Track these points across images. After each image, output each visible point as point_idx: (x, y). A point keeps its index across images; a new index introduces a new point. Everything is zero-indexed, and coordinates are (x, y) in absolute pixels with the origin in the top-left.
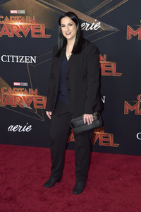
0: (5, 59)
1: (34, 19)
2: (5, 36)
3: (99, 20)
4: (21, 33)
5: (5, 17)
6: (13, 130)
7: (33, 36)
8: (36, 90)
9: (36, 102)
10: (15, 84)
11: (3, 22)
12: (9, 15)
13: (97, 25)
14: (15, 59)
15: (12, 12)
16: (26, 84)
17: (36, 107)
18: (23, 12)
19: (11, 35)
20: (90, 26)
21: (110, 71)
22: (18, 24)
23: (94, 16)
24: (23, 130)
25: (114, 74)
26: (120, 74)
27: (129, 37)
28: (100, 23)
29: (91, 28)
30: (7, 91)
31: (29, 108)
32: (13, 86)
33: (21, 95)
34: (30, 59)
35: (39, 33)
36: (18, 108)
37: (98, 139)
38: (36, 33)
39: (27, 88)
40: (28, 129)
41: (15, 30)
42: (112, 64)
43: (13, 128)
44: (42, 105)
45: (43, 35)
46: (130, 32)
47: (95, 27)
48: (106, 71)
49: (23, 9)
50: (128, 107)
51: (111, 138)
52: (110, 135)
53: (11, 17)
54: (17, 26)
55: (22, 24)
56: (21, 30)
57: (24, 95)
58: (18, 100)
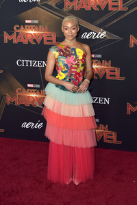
0: (20, 63)
1: (46, 28)
2: (20, 43)
3: (105, 29)
4: (35, 40)
5: (20, 26)
7: (45, 43)
10: (29, 85)
11: (19, 31)
12: (24, 24)
14: (29, 63)
15: (27, 21)
16: (38, 86)
18: (36, 22)
19: (26, 42)
20: (96, 35)
21: (114, 76)
22: (32, 32)
24: (35, 127)
25: (118, 78)
26: (123, 79)
27: (132, 45)
28: (105, 32)
30: (21, 91)
31: (41, 107)
32: (27, 88)
33: (34, 96)
34: (42, 63)
35: (51, 41)
36: (31, 107)
37: (103, 136)
38: (48, 41)
39: (39, 89)
40: (39, 126)
41: (29, 37)
42: (116, 69)
43: (26, 125)
45: (55, 43)
46: (133, 41)
47: (101, 36)
48: (111, 76)
49: (36, 19)
50: (130, 108)
51: (114, 136)
52: (113, 133)
53: (26, 26)
54: (31, 34)
55: (35, 32)
56: (34, 37)
57: (37, 96)
58: (31, 100)
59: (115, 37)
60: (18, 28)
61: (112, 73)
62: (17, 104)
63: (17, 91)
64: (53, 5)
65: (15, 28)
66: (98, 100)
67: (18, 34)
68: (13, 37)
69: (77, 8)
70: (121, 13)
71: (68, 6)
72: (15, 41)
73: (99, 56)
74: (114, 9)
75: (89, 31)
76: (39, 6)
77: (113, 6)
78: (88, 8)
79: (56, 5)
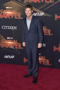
1: (16, 11)
4: (10, 17)
5: (4, 10)
6: (7, 57)
7: (16, 18)
8: (16, 41)
9: (16, 46)
10: (8, 38)
11: (3, 12)
12: (5, 9)
13: (42, 14)
14: (8, 28)
15: (7, 8)
16: (12, 38)
17: (16, 48)
19: (6, 18)
21: (48, 33)
22: (9, 13)
24: (11, 58)
25: (50, 34)
26: (52, 35)
27: (56, 19)
29: (40, 15)
30: (4, 41)
31: (13, 48)
32: (7, 39)
33: (10, 43)
34: (14, 28)
35: (18, 17)
36: (9, 48)
38: (17, 17)
39: (13, 40)
40: (13, 57)
41: (8, 15)
42: (49, 30)
43: (6, 57)
44: (19, 47)
45: (20, 18)
46: (57, 17)
47: (41, 15)
49: (11, 7)
50: (55, 48)
51: (48, 61)
52: (47, 60)
53: (6, 10)
54: (9, 14)
55: (11, 13)
56: (10, 15)
57: (11, 43)
58: (9, 45)
59: (48, 15)
60: (2, 11)
61: (47, 32)
62: (2, 47)
63: (2, 41)
65: (1, 11)
67: (2, 13)
70: (51, 4)
71: (26, 1)
74: (48, 2)
75: (36, 12)
77: (47, 1)
78: (36, 2)
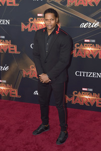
3: (98, 21)
20: (91, 25)
23: (94, 18)
28: (98, 23)
37: (96, 102)
64: (59, 2)
66: (92, 75)
68: (28, 27)
69: (77, 5)
72: (30, 30)
73: (94, 41)
76: (48, 3)
79: (61, 2)
